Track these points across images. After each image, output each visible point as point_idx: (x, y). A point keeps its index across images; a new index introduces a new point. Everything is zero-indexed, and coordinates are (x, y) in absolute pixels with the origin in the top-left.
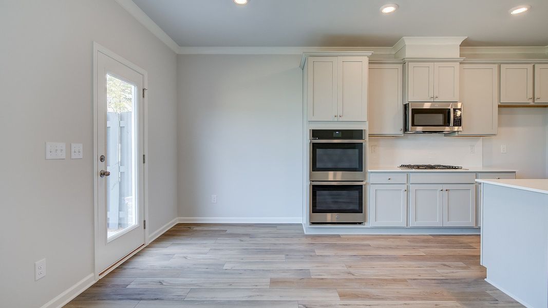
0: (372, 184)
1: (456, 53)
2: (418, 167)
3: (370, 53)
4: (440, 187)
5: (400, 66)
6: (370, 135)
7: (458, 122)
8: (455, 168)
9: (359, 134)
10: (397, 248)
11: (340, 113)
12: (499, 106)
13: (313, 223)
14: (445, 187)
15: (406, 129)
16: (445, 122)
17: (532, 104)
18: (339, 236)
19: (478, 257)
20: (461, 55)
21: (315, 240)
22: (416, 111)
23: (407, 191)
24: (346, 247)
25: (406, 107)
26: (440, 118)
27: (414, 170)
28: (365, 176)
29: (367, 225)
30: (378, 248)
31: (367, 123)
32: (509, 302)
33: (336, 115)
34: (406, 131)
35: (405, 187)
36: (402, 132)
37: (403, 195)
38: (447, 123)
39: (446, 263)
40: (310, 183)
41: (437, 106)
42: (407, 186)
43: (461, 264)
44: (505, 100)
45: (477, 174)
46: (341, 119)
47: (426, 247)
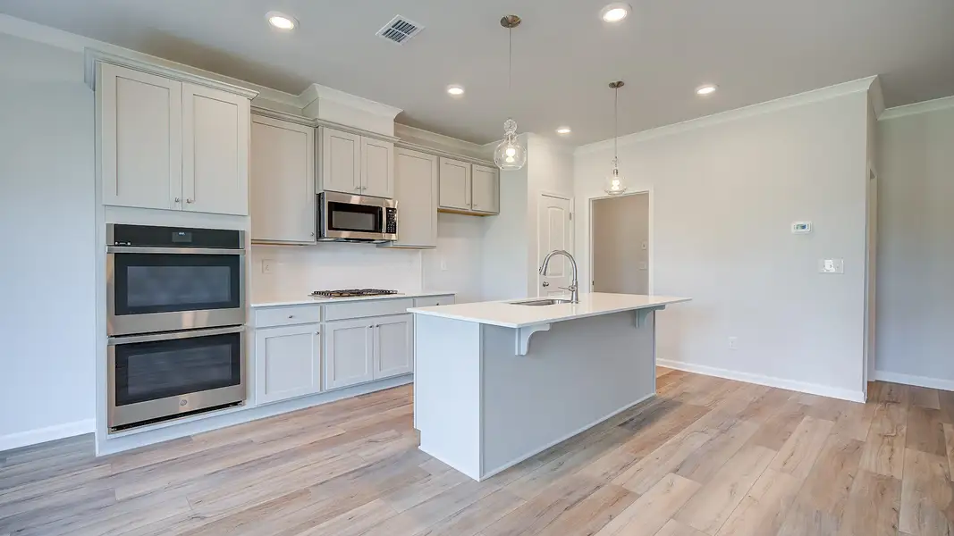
0: (258, 328)
1: (388, 129)
2: (341, 294)
3: (253, 93)
4: (368, 323)
5: (310, 131)
6: (254, 242)
7: (392, 229)
8: (389, 293)
9: (232, 238)
10: (302, 432)
11: (188, 195)
12: (439, 211)
13: (119, 428)
14: (376, 322)
15: (319, 235)
16: (375, 227)
17: (470, 211)
18: (187, 439)
19: (410, 416)
20: (396, 134)
21: (123, 463)
22: (335, 207)
23: (321, 333)
24: (201, 459)
25: (320, 197)
26: (369, 219)
27: (331, 300)
28: (244, 316)
29: (249, 404)
30: (267, 442)
31: (249, 218)
32: (443, 472)
33: (179, 197)
34: (320, 236)
35: (316, 328)
36: (313, 239)
37: (314, 342)
38: (378, 229)
39: (373, 438)
40: (109, 342)
41: (365, 203)
42: (321, 326)
43: (393, 432)
44: (446, 203)
45: (414, 300)
46: (190, 207)
47: (348, 418)
